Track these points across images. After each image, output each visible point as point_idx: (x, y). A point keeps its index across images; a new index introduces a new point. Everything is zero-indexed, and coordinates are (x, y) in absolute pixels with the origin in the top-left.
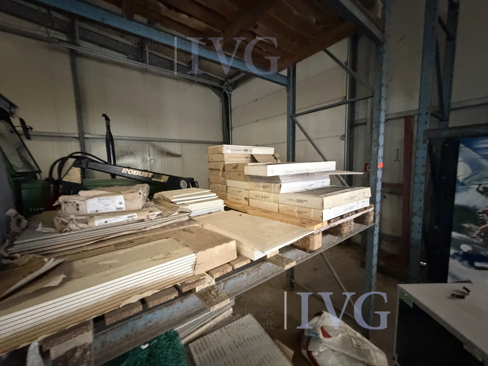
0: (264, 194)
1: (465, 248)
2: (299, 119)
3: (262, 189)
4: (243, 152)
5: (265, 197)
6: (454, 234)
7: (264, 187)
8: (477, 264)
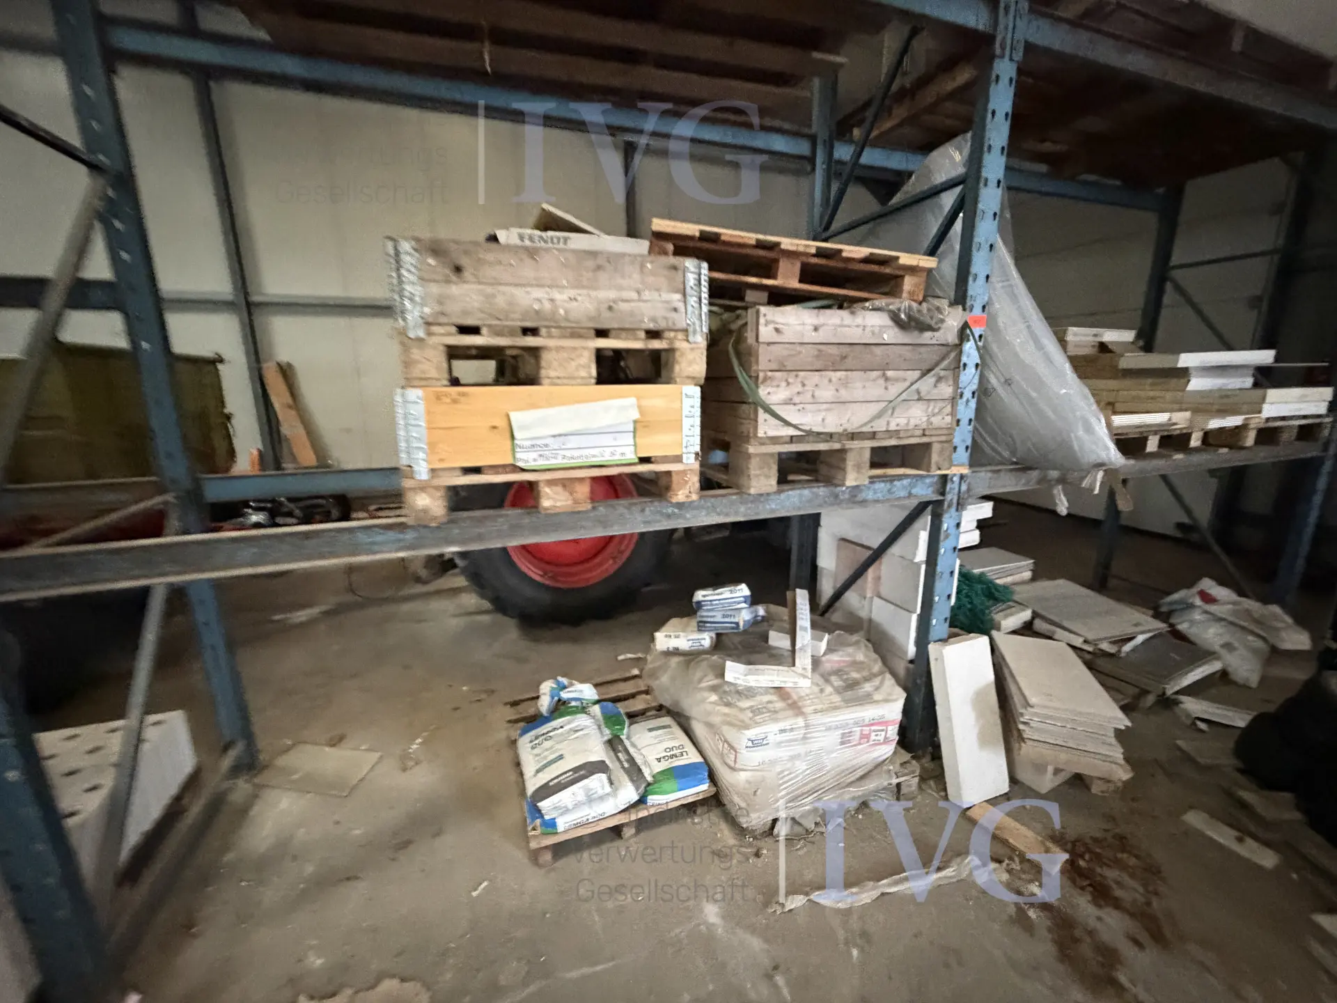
0: (1152, 394)
3: (1147, 387)
4: (1091, 339)
5: (1152, 398)
7: (1152, 385)
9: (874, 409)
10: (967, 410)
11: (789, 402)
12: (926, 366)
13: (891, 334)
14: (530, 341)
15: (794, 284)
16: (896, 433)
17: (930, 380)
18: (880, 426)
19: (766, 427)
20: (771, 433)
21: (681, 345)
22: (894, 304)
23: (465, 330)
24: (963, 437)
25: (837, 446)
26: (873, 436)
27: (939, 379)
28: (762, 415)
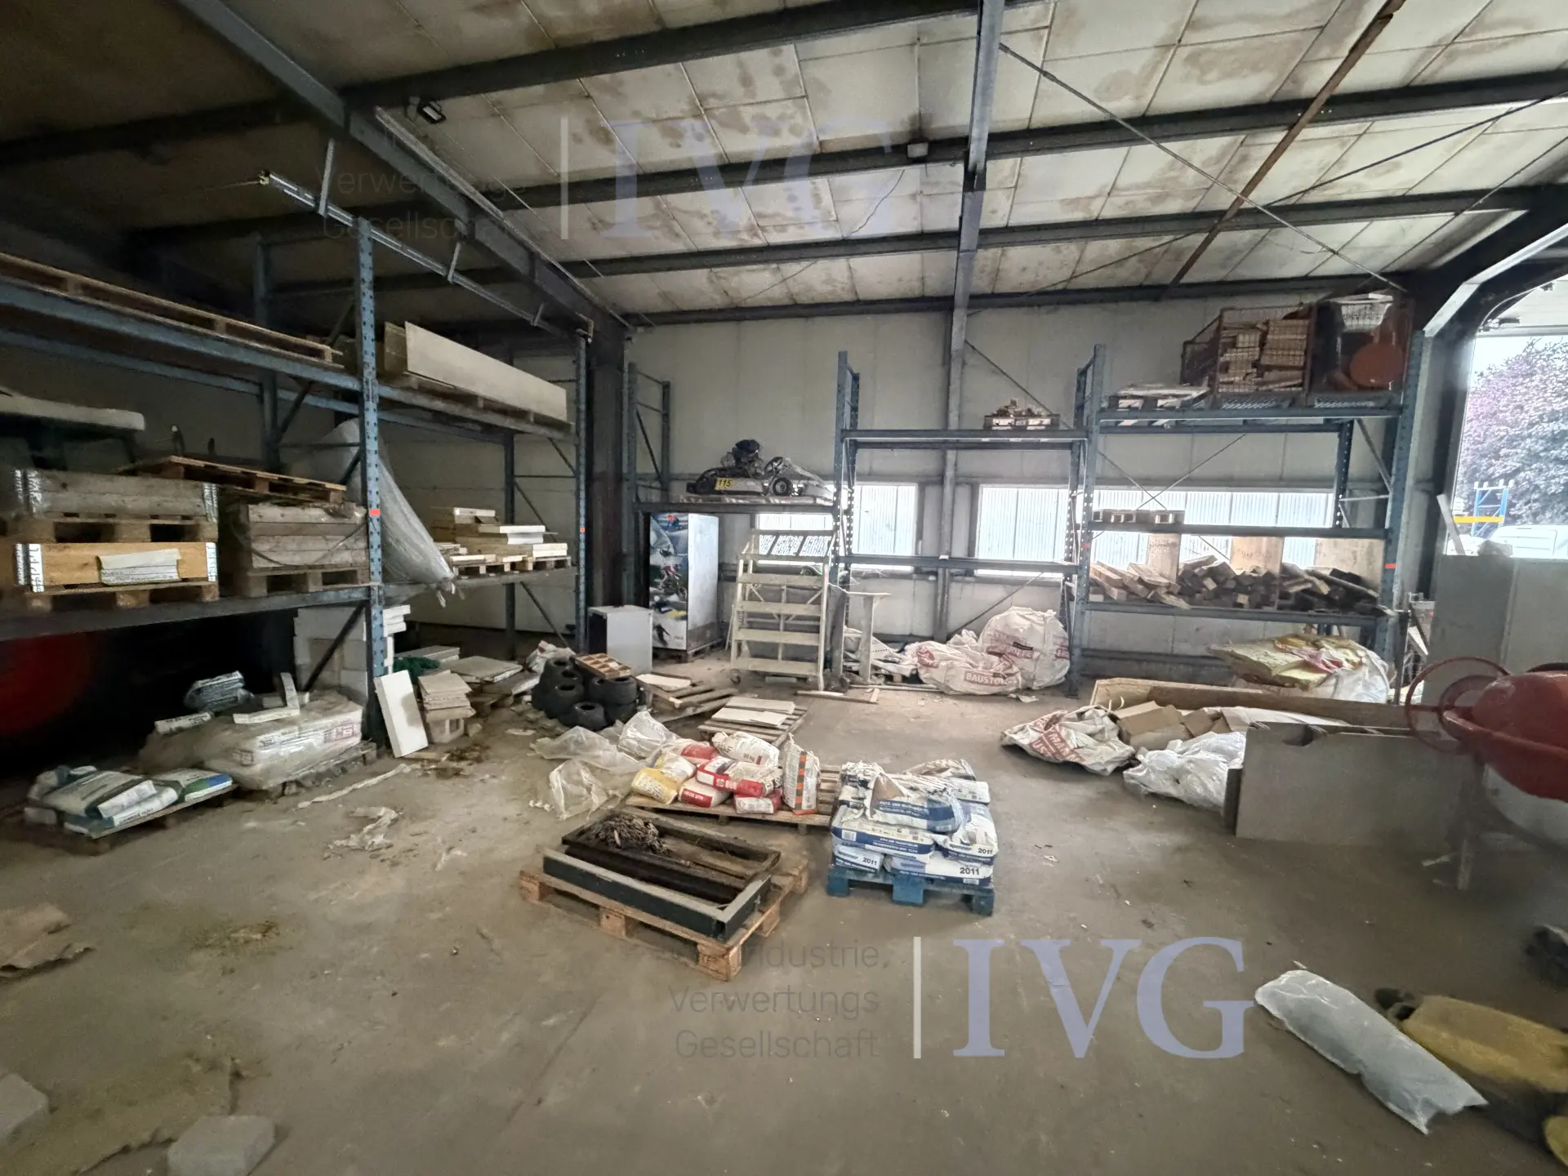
1: (657, 598)
2: (517, 480)
4: (471, 514)
6: (652, 589)
8: (663, 609)
9: (320, 554)
10: (376, 554)
11: (271, 550)
12: (348, 533)
13: (325, 519)
14: (111, 521)
15: (267, 492)
16: (336, 566)
17: (351, 540)
18: (326, 562)
19: (258, 563)
20: (262, 565)
21: (203, 523)
22: (327, 505)
23: (67, 515)
24: (376, 567)
25: (302, 572)
26: (322, 566)
27: (356, 540)
28: (255, 558)
